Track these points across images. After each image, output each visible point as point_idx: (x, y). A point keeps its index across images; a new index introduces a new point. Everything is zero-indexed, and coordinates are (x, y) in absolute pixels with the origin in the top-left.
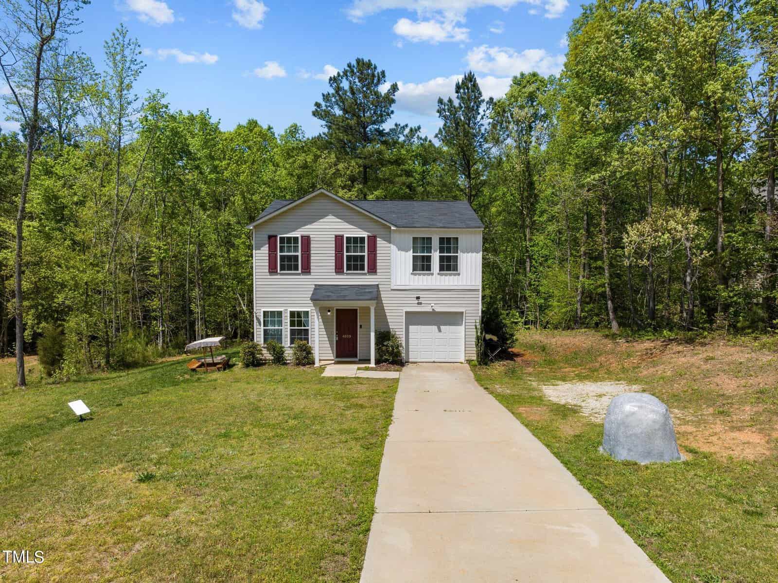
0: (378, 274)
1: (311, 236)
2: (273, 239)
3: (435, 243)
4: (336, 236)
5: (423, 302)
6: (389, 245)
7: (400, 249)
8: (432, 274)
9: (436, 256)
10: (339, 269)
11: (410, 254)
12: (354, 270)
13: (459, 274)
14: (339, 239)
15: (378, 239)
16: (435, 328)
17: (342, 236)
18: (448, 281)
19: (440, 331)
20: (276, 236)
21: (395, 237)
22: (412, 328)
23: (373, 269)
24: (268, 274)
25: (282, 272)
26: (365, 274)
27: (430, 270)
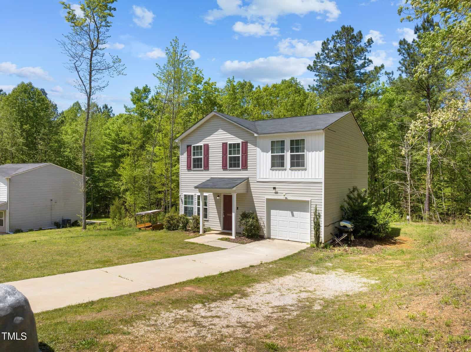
0: (248, 170)
1: (209, 144)
2: (189, 147)
3: (287, 145)
4: (223, 144)
5: (279, 192)
6: (255, 148)
7: (263, 151)
8: (285, 170)
9: (288, 155)
10: (224, 167)
11: (270, 154)
12: (234, 167)
13: (306, 170)
14: (224, 145)
15: (249, 144)
16: (289, 213)
17: (226, 143)
18: (297, 175)
19: (293, 215)
20: (191, 146)
21: (260, 141)
22: (273, 212)
23: (245, 167)
24: (187, 170)
25: (194, 169)
26: (240, 170)
27: (283, 166)
